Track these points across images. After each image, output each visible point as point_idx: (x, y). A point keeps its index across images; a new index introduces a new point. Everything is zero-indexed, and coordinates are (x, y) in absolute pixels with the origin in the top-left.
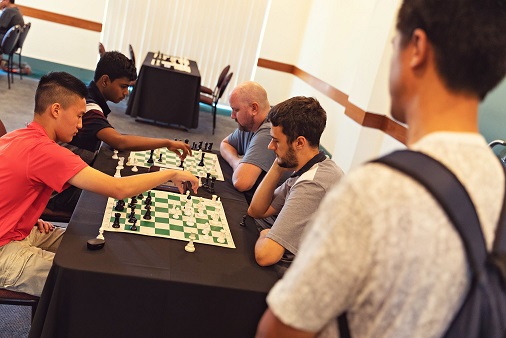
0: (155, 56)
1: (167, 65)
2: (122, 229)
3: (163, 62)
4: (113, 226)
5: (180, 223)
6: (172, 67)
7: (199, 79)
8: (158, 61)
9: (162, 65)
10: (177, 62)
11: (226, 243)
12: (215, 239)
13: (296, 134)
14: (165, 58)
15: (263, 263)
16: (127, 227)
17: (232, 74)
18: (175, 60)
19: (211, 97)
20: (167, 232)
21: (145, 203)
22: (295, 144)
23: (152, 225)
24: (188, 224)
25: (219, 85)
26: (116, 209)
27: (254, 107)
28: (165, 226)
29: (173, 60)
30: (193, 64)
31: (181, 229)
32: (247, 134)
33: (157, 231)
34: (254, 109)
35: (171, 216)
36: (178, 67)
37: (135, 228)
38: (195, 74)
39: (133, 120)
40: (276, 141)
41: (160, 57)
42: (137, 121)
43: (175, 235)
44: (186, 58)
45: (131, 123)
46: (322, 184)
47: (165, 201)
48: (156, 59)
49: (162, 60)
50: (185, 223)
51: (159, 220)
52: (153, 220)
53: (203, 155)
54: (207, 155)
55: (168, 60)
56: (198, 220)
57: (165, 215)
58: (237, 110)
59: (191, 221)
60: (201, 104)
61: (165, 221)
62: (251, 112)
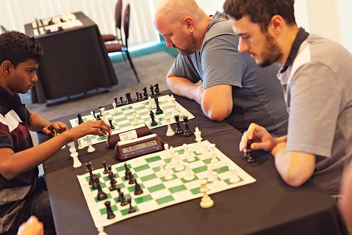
0: (35, 25)
1: (54, 28)
2: (119, 217)
3: (47, 28)
4: (109, 218)
5: (178, 183)
6: (60, 29)
7: (96, 27)
8: (41, 29)
9: (49, 32)
10: (62, 21)
11: (241, 180)
12: (227, 181)
13: (267, 16)
14: (46, 23)
15: (297, 182)
16: (123, 212)
17: (129, 7)
18: (58, 19)
19: (116, 42)
20: (171, 198)
21: (126, 178)
22: (271, 29)
23: (149, 198)
24: (186, 179)
25: (118, 26)
26: (99, 199)
27: (189, 23)
28: (164, 193)
29: (56, 20)
30: (79, 15)
31: (183, 188)
32: (193, 56)
33: (159, 201)
34: (189, 25)
35: (163, 179)
36: (66, 26)
37: (132, 210)
38: (88, 25)
39: (43, 107)
40: (246, 37)
41: (40, 23)
42: (49, 105)
43: (180, 197)
44: (69, 13)
45: (43, 111)
46: (323, 61)
47: (146, 167)
48: (38, 28)
49: (43, 26)
50: (183, 180)
51: (152, 189)
52: (146, 192)
53: (157, 101)
54: (160, 99)
55: (51, 23)
56: (196, 170)
57: (156, 182)
58: (171, 34)
59: (189, 175)
60: (110, 55)
61: (161, 187)
62: (187, 31)
